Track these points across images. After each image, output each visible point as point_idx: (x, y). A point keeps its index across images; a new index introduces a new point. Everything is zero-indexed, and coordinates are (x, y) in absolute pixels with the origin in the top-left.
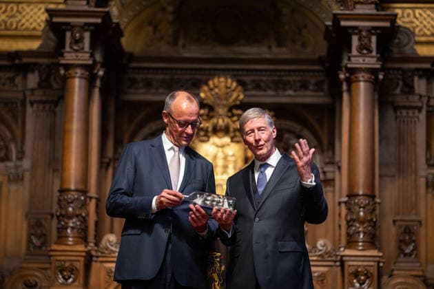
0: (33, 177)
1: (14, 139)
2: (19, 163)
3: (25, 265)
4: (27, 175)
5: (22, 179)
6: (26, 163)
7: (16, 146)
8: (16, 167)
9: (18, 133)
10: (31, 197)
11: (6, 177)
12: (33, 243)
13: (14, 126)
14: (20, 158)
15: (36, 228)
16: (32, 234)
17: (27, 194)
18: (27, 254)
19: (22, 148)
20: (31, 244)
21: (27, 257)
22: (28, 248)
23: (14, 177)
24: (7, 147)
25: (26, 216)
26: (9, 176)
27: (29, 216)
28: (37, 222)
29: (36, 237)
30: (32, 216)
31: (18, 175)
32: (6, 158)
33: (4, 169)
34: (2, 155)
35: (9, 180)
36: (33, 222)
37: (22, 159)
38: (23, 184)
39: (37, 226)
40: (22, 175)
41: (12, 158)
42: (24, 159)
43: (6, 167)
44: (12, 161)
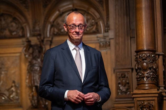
0: (117, 44)
1: (101, 18)
2: (106, 34)
3: (116, 105)
4: (112, 42)
5: (109, 45)
6: (111, 34)
7: (104, 23)
8: (105, 37)
9: (104, 13)
10: (117, 57)
11: (98, 45)
12: (120, 90)
13: (101, 9)
14: (106, 31)
15: (121, 79)
16: (119, 84)
17: (113, 56)
18: (116, 98)
19: (107, 23)
20: (119, 91)
21: (117, 100)
22: (117, 93)
23: (103, 43)
24: (97, 23)
25: (114, 71)
26: (100, 43)
27: (116, 71)
28: (122, 75)
29: (122, 85)
30: (118, 71)
31: (106, 42)
32: (97, 31)
33: (96, 39)
34: (94, 29)
35: (100, 46)
36: (119, 74)
37: (108, 31)
38: (110, 49)
39: (122, 77)
40: (109, 42)
41: (101, 31)
42: (109, 31)
43: (97, 37)
44: (101, 33)
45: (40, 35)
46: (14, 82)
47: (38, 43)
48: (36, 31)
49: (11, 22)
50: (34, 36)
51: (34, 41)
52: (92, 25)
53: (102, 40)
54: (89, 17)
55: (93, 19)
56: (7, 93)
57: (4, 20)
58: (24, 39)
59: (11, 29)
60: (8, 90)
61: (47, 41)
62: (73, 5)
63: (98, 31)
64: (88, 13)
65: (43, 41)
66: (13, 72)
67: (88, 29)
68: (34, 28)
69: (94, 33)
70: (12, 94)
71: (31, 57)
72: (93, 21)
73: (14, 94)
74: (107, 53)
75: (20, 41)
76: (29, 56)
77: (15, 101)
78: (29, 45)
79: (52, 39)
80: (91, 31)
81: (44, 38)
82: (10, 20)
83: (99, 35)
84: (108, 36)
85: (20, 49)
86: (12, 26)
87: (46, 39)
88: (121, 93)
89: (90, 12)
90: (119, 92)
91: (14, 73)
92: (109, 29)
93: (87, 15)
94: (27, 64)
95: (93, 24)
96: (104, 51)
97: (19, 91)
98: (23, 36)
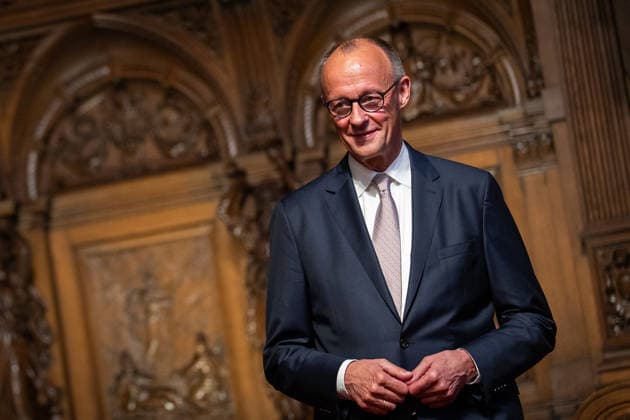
0: (579, 138)
1: (506, 44)
2: (533, 106)
3: (608, 378)
4: (562, 133)
5: (552, 147)
6: (553, 103)
7: (518, 65)
8: (529, 119)
9: (515, 27)
10: (586, 190)
11: (509, 151)
12: (617, 314)
14: (532, 94)
15: (616, 272)
16: (610, 291)
17: (572, 186)
18: (606, 349)
19: (532, 64)
20: (612, 320)
21: (609, 356)
22: (607, 330)
23: (527, 144)
24: (491, 69)
25: (583, 244)
26: (513, 144)
27: (590, 244)
28: (615, 256)
29: (622, 295)
30: (597, 242)
31: (537, 138)
32: (498, 100)
33: (496, 130)
34: (484, 93)
35: (516, 156)
36: (604, 256)
37: (538, 95)
38: (556, 161)
39: (619, 266)
40: (550, 136)
41: (513, 97)
42: (545, 93)
43: (501, 123)
44: (514, 104)
45: (277, 143)
46: (201, 338)
47: (276, 175)
48: (261, 129)
49: (160, 108)
50: (255, 148)
51: (259, 168)
52: (475, 79)
53: (522, 131)
54: (458, 49)
55: (476, 55)
56: (180, 384)
57: (133, 103)
58: (218, 168)
59: (164, 133)
60: (184, 372)
61: (308, 162)
62: (391, 11)
63: (500, 96)
64: (454, 34)
65: (291, 165)
66: (192, 298)
67: (460, 97)
68: (250, 117)
69: (486, 107)
70: (200, 385)
71: (254, 235)
72: (477, 61)
73: (208, 384)
74: (545, 180)
75: (201, 176)
76: (247, 229)
77: (215, 412)
78: (241, 190)
79: (327, 151)
80: (475, 102)
81: (294, 153)
82: (154, 99)
83: (507, 114)
84: (542, 113)
85: (210, 209)
86: (166, 123)
87: (301, 157)
88: (622, 327)
89: (458, 28)
90: (613, 327)
91: (198, 303)
92: (544, 86)
93: (449, 43)
94: (244, 262)
95: (478, 72)
96: (536, 172)
97: (224, 372)
98: (214, 156)
